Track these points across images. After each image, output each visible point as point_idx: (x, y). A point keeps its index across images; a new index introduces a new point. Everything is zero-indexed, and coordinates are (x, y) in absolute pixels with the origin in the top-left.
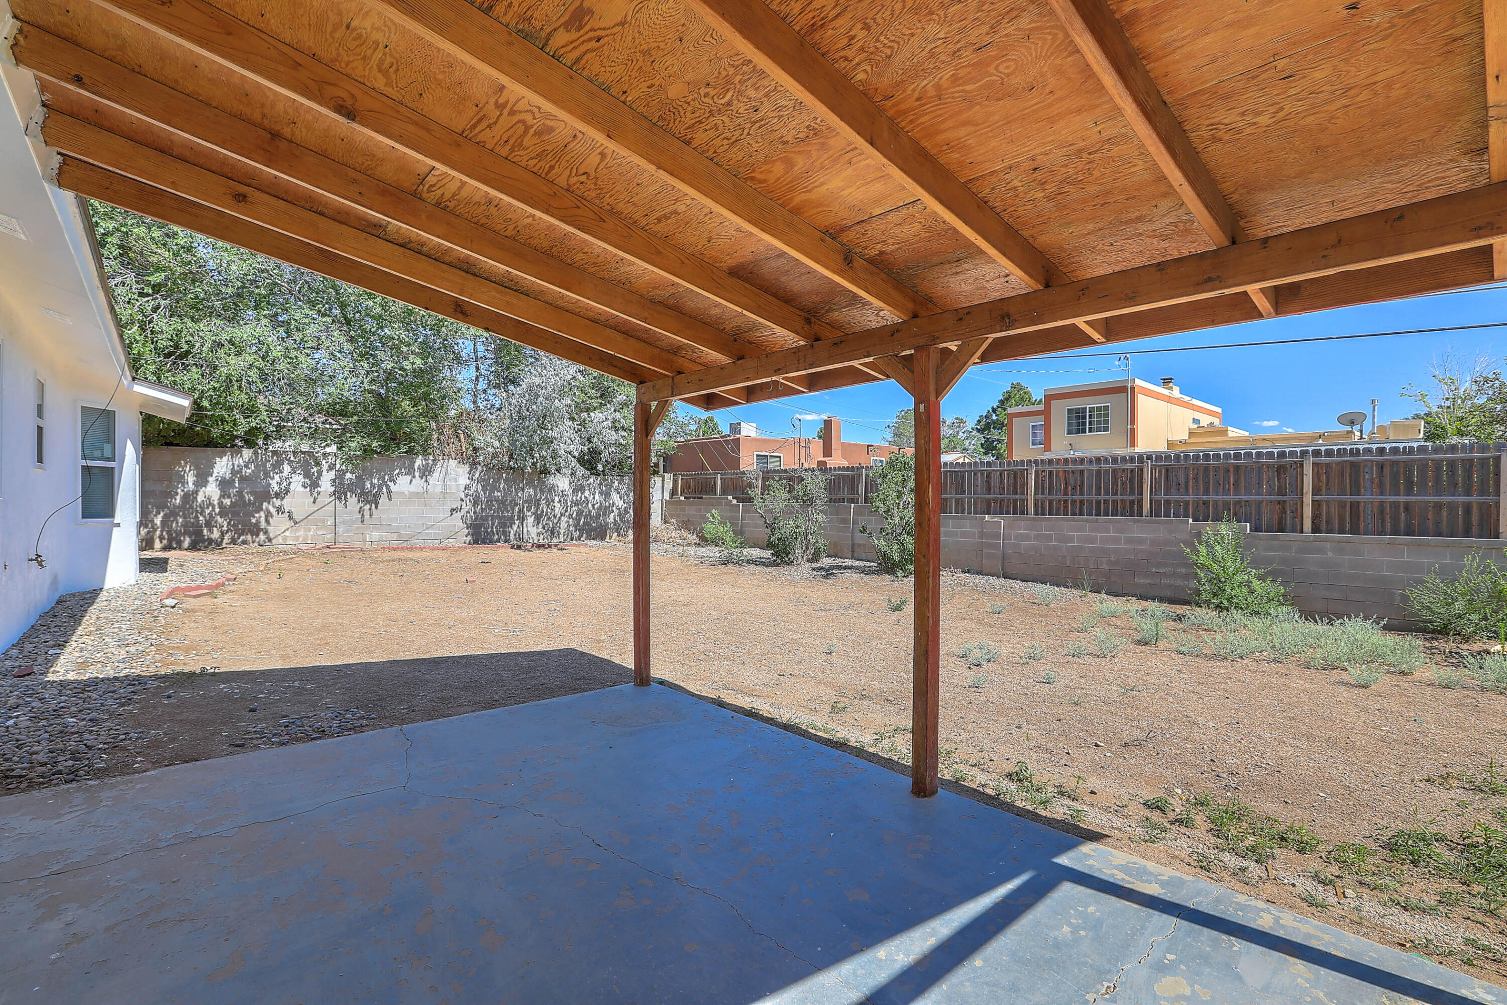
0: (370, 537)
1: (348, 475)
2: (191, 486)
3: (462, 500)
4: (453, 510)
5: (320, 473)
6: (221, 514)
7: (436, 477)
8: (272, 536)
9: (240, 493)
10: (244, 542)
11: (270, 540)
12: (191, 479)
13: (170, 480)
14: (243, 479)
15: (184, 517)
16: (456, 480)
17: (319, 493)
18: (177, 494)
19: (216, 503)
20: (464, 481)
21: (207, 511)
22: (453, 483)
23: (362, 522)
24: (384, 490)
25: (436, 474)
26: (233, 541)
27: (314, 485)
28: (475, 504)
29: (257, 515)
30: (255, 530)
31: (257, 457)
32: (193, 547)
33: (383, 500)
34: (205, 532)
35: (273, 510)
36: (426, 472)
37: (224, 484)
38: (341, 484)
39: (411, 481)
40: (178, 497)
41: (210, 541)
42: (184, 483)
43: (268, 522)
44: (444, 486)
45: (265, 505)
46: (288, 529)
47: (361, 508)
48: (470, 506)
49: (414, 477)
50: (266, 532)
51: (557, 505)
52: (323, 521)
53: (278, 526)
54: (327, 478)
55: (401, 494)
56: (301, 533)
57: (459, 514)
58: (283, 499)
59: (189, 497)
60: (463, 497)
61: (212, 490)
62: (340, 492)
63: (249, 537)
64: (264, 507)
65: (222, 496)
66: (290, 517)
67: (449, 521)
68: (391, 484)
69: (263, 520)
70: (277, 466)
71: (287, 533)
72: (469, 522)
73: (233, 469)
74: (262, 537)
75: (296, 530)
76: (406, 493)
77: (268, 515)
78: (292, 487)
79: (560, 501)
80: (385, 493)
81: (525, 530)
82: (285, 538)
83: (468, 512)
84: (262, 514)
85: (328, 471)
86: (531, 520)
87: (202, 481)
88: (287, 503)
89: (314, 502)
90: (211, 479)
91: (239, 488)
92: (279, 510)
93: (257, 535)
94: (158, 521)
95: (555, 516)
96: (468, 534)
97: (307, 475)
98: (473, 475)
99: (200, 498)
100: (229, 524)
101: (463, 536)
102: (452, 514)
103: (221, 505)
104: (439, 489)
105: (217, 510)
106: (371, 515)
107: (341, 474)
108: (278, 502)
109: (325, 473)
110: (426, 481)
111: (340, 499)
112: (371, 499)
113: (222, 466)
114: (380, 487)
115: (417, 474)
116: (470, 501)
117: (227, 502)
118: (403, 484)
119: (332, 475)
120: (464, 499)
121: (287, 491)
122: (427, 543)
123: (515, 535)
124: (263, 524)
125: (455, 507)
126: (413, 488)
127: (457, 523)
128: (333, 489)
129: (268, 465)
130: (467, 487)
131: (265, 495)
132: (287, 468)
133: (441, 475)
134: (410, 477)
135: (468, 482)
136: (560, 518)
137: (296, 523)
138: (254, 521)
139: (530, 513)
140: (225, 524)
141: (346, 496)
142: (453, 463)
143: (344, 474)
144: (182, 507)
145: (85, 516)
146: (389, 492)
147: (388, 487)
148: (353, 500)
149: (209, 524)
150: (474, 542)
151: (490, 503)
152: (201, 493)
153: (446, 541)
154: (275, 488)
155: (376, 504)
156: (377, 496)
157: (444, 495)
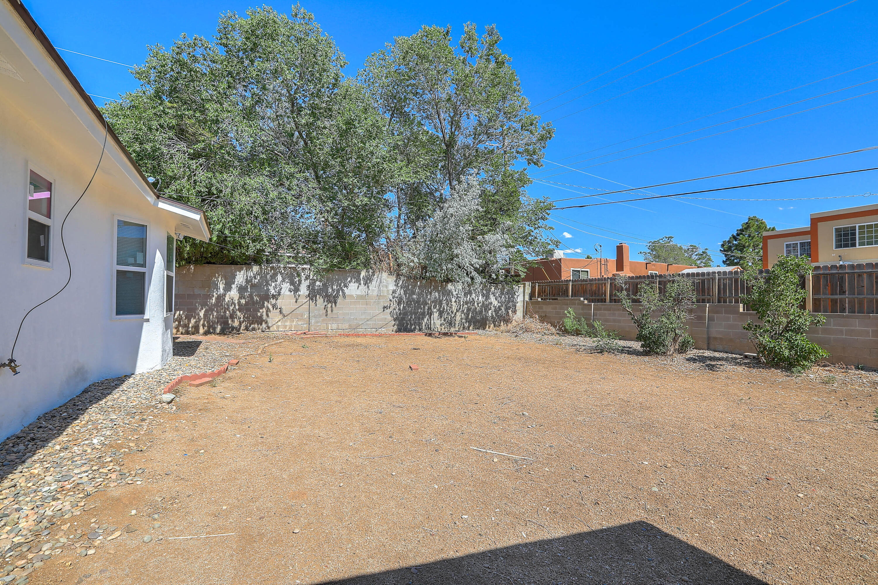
0: (331, 327)
1: (318, 283)
2: (221, 291)
3: (391, 300)
4: (384, 307)
5: (300, 281)
6: (239, 309)
7: (374, 285)
8: (270, 325)
9: (251, 296)
10: (254, 329)
11: (269, 328)
12: (221, 286)
13: (209, 287)
14: (253, 286)
15: (217, 312)
16: (387, 287)
17: (299, 296)
18: (213, 296)
19: (236, 302)
20: (392, 287)
21: (231, 308)
22: (385, 289)
23: (327, 315)
24: (341, 293)
25: (374, 283)
26: (247, 329)
27: (296, 290)
28: (399, 303)
29: (261, 311)
30: (260, 321)
31: (261, 272)
32: (223, 333)
33: (340, 300)
34: (230, 322)
35: (270, 307)
36: (368, 281)
37: (241, 289)
38: (313, 289)
39: (358, 287)
40: (214, 299)
41: (233, 328)
42: (218, 289)
43: (267, 315)
44: (379, 290)
45: (266, 303)
46: (280, 320)
47: (326, 305)
48: (396, 305)
49: (360, 284)
50: (266, 323)
51: (453, 304)
52: (302, 315)
53: (274, 318)
54: (304, 285)
55: (351, 296)
56: (288, 324)
57: (389, 311)
58: (277, 299)
59: (221, 298)
60: (391, 298)
61: (234, 294)
62: (312, 295)
63: (256, 326)
64: (265, 305)
65: (240, 298)
66: (281, 312)
67: (382, 316)
68: (345, 289)
69: (264, 314)
70: (274, 277)
71: (279, 323)
72: (395, 317)
73: (247, 279)
74: (264, 325)
75: (286, 321)
76: (355, 296)
77: (268, 310)
78: (282, 292)
79: (456, 301)
80: (341, 296)
81: (432, 322)
82: (278, 327)
83: (394, 309)
84: (264, 310)
85: (305, 280)
86: (436, 315)
87: (228, 288)
88: (280, 302)
89: (296, 302)
90: (234, 286)
91: (251, 292)
92: (274, 306)
93: (261, 324)
94: (202, 314)
95: (452, 312)
96: (395, 324)
97: (292, 283)
98: (398, 283)
99: (227, 299)
100: (244, 316)
101: (391, 326)
102: (384, 311)
103: (239, 303)
104: (375, 293)
105: (237, 307)
106: (332, 311)
107: (314, 282)
108: (273, 301)
109: (303, 281)
110: (368, 287)
111: (312, 299)
112: (332, 300)
113: (240, 277)
114: (338, 291)
115: (362, 282)
116: (396, 302)
117: (243, 301)
118: (353, 289)
119: (307, 283)
120: (392, 300)
121: (279, 294)
122: (368, 331)
123: (426, 325)
124: (265, 317)
125: (386, 305)
126: (359, 292)
127: (387, 316)
128: (308, 292)
129: (268, 276)
130: (394, 292)
131: (266, 297)
132: (279, 278)
133: (377, 283)
134: (357, 284)
135: (395, 288)
136: (456, 313)
137: (284, 316)
138: (259, 314)
139: (435, 310)
140: (242, 316)
141: (316, 297)
142: (385, 275)
143: (315, 282)
144: (216, 304)
145: (118, 313)
146: (344, 293)
147: (343, 290)
148: (320, 300)
149: (232, 317)
150: (399, 330)
151: (409, 303)
152: (227, 296)
153: (380, 330)
154: (272, 291)
155: (335, 303)
156: (336, 297)
157: (379, 296)
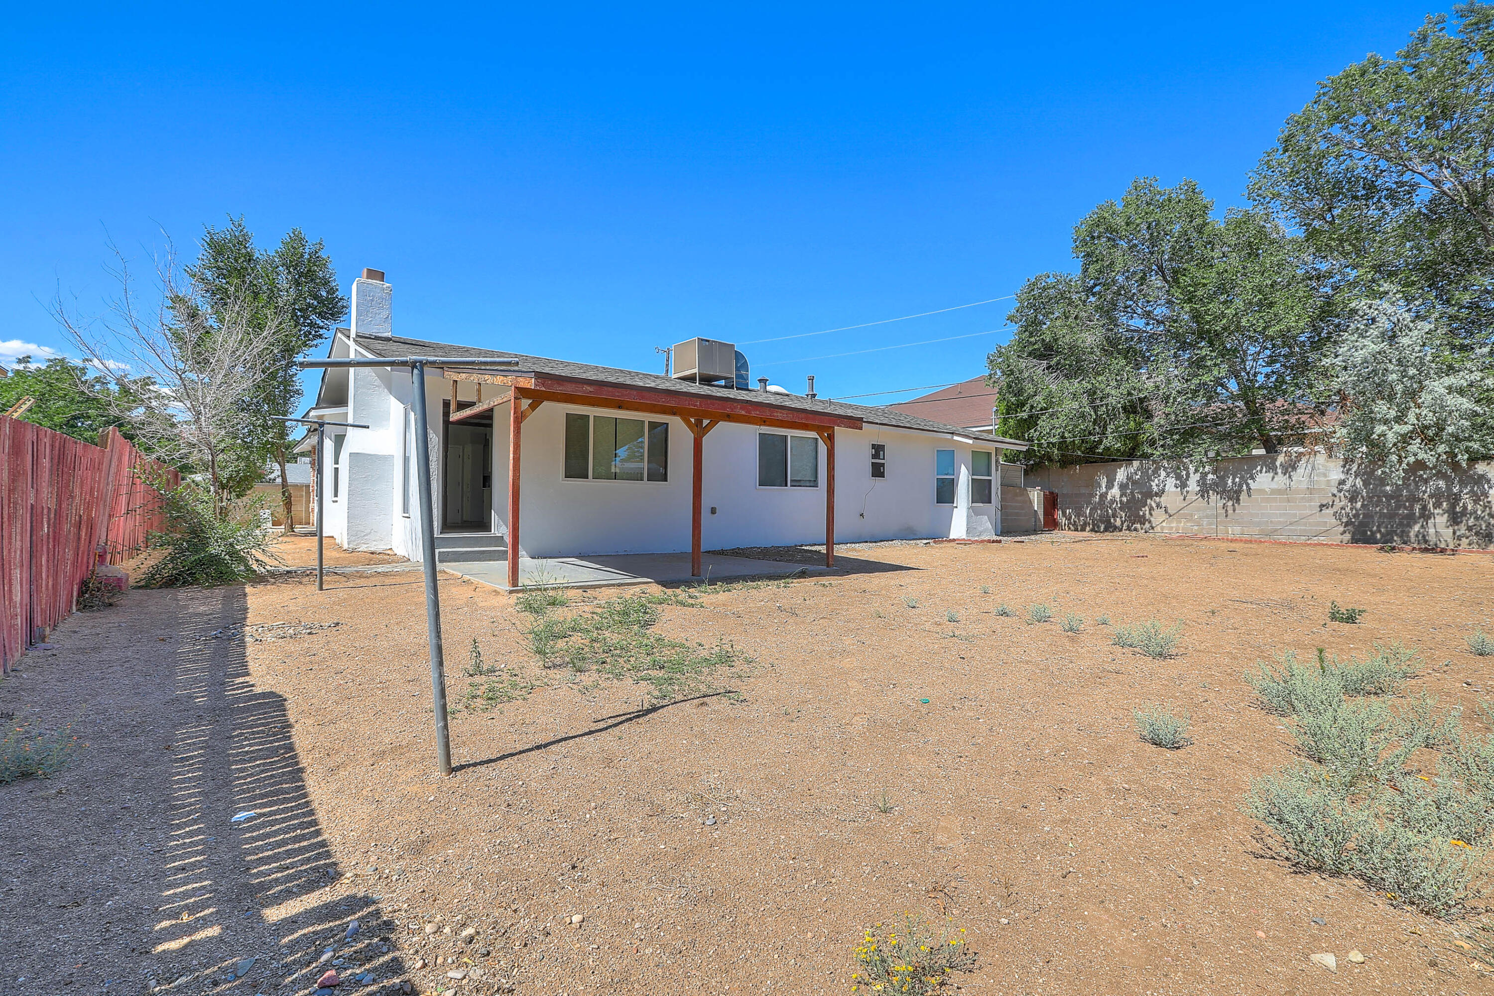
0: (1233, 531)
1: (1210, 476)
2: (1104, 490)
3: (1334, 495)
4: (1322, 506)
5: (1188, 475)
7: (1301, 473)
8: (1154, 525)
9: (1132, 493)
10: (1137, 529)
11: (1153, 528)
12: (1104, 484)
13: (1093, 485)
14: (1135, 483)
15: (1101, 510)
16: (1325, 475)
17: (1187, 492)
18: (1096, 495)
19: (1118, 500)
20: (1336, 474)
21: (1113, 506)
22: (1323, 479)
23: (1226, 516)
24: (1245, 487)
25: (1300, 471)
26: (1129, 529)
27: (1184, 485)
28: (1353, 499)
29: (1143, 509)
30: (1142, 520)
31: (1142, 466)
32: (1106, 530)
33: (1243, 496)
34: (1112, 520)
35: (1154, 505)
36: (1290, 467)
37: (1123, 487)
38: (1204, 484)
39: (1273, 478)
40: (1097, 497)
41: (1116, 527)
42: (1100, 487)
43: (1151, 514)
44: (1311, 481)
45: (1149, 501)
46: (1164, 521)
47: (1224, 504)
48: (1345, 502)
49: (1276, 474)
50: (1150, 522)
52: (1191, 515)
53: (1158, 517)
54: (1194, 479)
55: (1261, 491)
56: (1174, 525)
57: (1330, 511)
58: (1161, 496)
59: (1103, 496)
60: (1335, 492)
61: (1115, 491)
62: (1204, 491)
63: (1138, 526)
64: (1148, 503)
65: (1121, 496)
66: (1166, 511)
67: (1317, 518)
68: (1251, 482)
69: (1147, 512)
70: (1156, 472)
71: (1164, 524)
72: (1345, 520)
73: (1128, 476)
74: (1147, 525)
75: (1171, 522)
76: (1267, 490)
77: (1151, 509)
78: (1167, 488)
80: (1246, 491)
81: (1432, 532)
82: (1162, 528)
83: (1342, 508)
84: (1147, 508)
85: (1194, 473)
86: (1442, 519)
87: (1110, 486)
88: (1163, 500)
89: (1184, 500)
90: (1116, 484)
91: (1132, 489)
92: (1158, 505)
93: (1144, 524)
94: (1088, 512)
96: (1345, 532)
97: (1178, 477)
98: (1350, 469)
99: (1109, 497)
100: (1126, 515)
101: (1338, 534)
102: (1321, 510)
103: (1121, 501)
104: (1304, 486)
105: (1119, 506)
106: (1234, 511)
107: (1204, 475)
108: (1157, 499)
109: (1192, 475)
110: (1290, 477)
111: (1203, 496)
112: (1235, 496)
113: (1121, 475)
114: (1241, 486)
115: (1279, 471)
116: (1345, 497)
117: (1124, 499)
118: (1263, 481)
119: (1197, 476)
120: (1338, 494)
121: (1163, 491)
122: (1292, 539)
123: (1417, 536)
124: (1148, 516)
125: (1324, 502)
126: (1274, 486)
127: (1329, 519)
128: (1199, 488)
129: (1150, 471)
130: (1342, 482)
131: (1150, 494)
132: (1163, 474)
133: (1307, 471)
134: (1271, 474)
135: (1343, 477)
137: (1170, 516)
138: (1141, 513)
139: (1440, 511)
140: (1124, 515)
141: (1208, 493)
142: (1321, 459)
143: (1206, 475)
144: (1099, 503)
145: (939, 501)
146: (1249, 489)
147: (1248, 485)
148: (1215, 498)
149: (1114, 516)
150: (1354, 540)
151: (1375, 497)
152: (1109, 494)
153: (1315, 538)
154: (1155, 489)
155: (1238, 500)
156: (1238, 492)
157: (1310, 491)
